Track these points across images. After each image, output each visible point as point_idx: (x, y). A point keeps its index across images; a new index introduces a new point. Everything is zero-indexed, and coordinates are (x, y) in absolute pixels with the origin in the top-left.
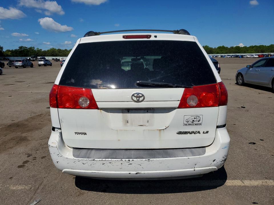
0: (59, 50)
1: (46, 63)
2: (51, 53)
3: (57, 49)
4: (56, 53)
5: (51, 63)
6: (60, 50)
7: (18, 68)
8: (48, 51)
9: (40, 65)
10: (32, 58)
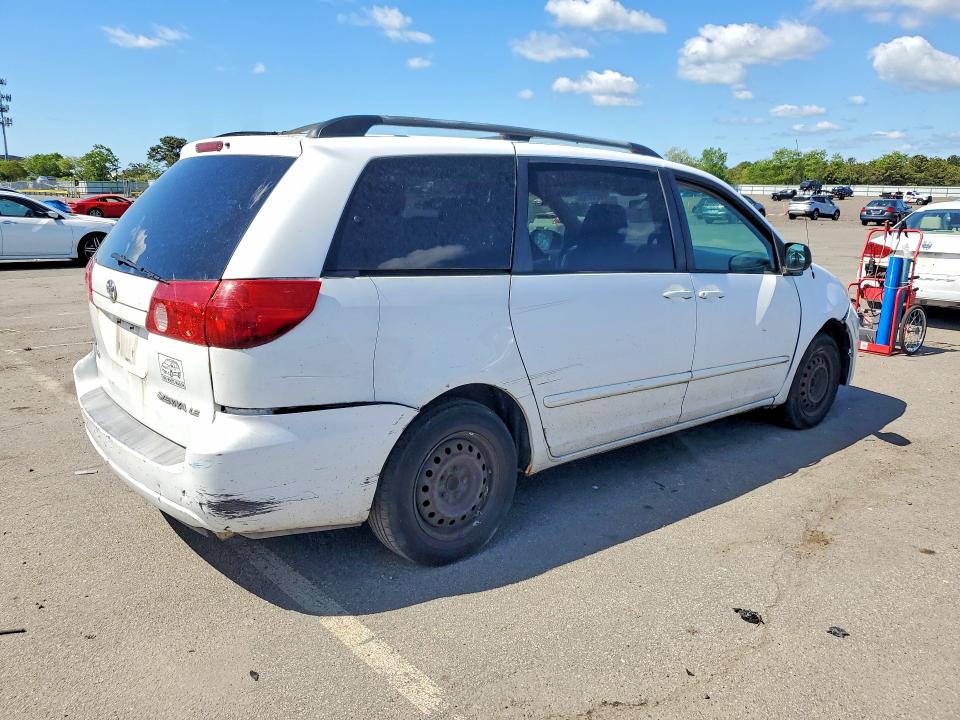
0: (920, 163)
1: (817, 210)
2: (884, 171)
3: (911, 155)
4: (904, 171)
5: (838, 211)
6: (923, 159)
7: (716, 221)
8: (873, 164)
9: (793, 216)
10: (802, 188)
